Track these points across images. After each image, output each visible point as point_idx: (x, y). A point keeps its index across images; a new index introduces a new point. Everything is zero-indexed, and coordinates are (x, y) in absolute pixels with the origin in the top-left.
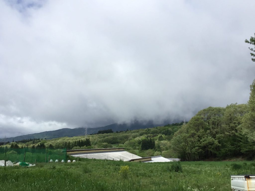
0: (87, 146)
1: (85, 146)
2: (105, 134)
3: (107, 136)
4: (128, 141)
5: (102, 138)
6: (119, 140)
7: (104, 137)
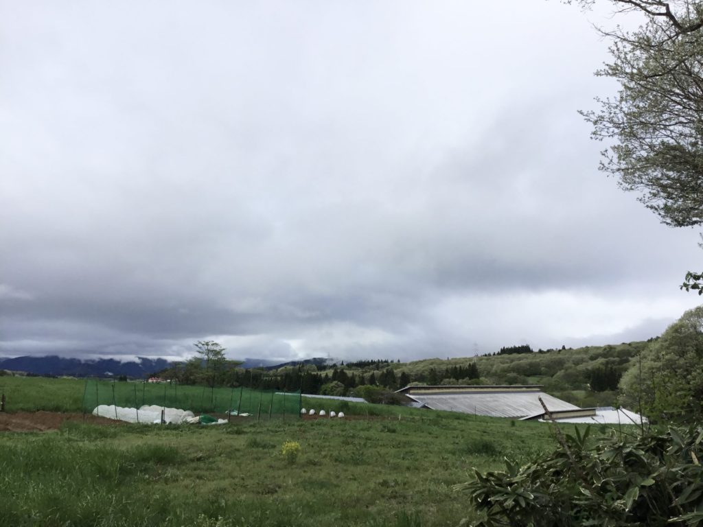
0: (470, 379)
1: (468, 378)
2: (515, 355)
3: (520, 359)
4: (563, 371)
5: (507, 363)
6: (543, 368)
7: (512, 361)
